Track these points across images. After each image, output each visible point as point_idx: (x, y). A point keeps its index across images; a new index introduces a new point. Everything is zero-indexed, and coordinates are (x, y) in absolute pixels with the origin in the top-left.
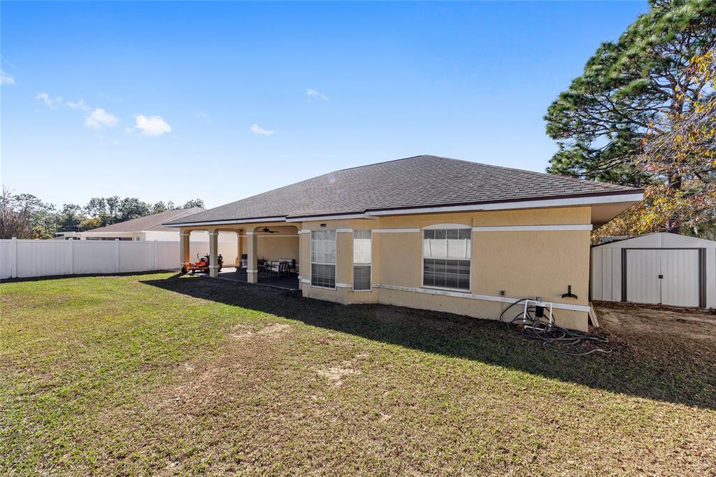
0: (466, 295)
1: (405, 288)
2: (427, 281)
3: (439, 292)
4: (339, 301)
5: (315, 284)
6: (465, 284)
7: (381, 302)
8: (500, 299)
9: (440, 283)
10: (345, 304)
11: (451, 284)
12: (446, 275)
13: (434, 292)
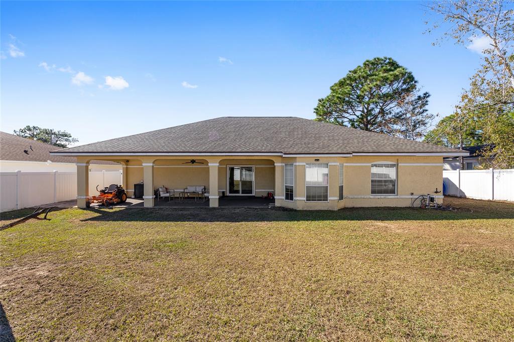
0: (393, 197)
1: (363, 197)
2: (373, 192)
3: (382, 197)
4: (330, 209)
5: (310, 200)
6: (393, 192)
7: (346, 207)
8: (411, 197)
9: (380, 192)
10: (336, 210)
11: (386, 192)
12: (384, 188)
13: (379, 197)
